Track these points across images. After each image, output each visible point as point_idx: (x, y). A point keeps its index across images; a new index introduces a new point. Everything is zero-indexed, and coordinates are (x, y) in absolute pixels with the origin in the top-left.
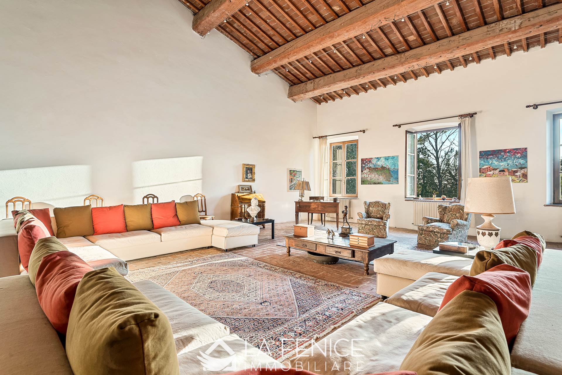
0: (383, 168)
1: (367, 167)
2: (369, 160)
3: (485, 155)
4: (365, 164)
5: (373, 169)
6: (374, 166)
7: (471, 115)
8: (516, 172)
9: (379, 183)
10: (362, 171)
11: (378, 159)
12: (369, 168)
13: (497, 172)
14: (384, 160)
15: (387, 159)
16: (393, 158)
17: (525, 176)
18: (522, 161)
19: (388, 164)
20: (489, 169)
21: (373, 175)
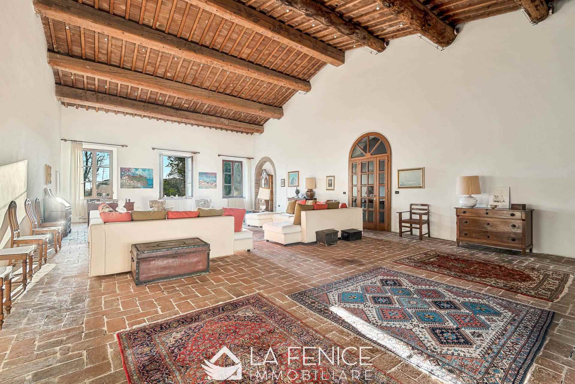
0: (141, 176)
1: (126, 174)
2: (129, 170)
3: (201, 174)
4: (124, 172)
5: (133, 176)
6: (133, 174)
7: (195, 153)
8: (213, 183)
9: (137, 188)
10: (121, 178)
11: (137, 169)
12: (129, 176)
13: (206, 183)
14: (141, 171)
15: (144, 170)
16: (149, 170)
17: (216, 185)
18: (215, 179)
19: (145, 174)
20: (202, 182)
21: (132, 182)
